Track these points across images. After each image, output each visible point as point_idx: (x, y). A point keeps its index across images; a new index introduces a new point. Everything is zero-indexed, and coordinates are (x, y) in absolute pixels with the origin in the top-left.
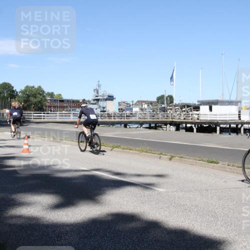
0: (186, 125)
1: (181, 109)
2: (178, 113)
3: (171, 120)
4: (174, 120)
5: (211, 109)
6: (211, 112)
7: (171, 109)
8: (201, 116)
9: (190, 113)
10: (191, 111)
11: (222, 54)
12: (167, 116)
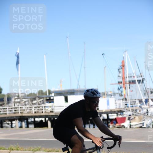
0: (34, 119)
1: (32, 101)
2: (28, 106)
3: (20, 114)
4: (24, 115)
5: (66, 100)
6: (67, 103)
7: (19, 102)
8: (55, 108)
9: (43, 105)
10: (43, 103)
11: (67, 38)
12: (15, 111)
